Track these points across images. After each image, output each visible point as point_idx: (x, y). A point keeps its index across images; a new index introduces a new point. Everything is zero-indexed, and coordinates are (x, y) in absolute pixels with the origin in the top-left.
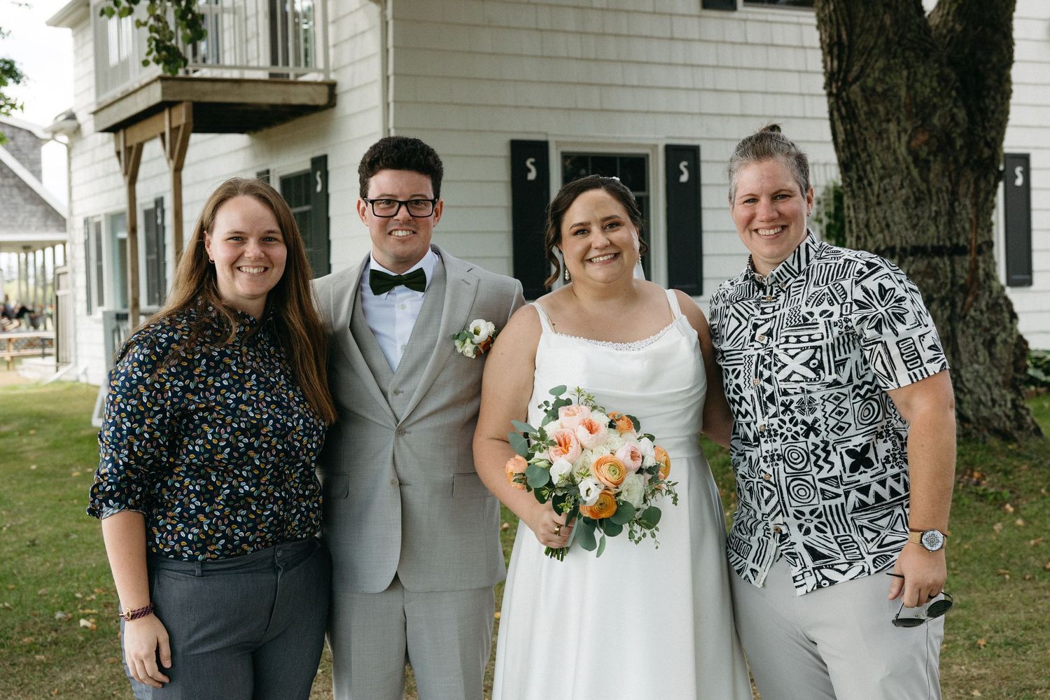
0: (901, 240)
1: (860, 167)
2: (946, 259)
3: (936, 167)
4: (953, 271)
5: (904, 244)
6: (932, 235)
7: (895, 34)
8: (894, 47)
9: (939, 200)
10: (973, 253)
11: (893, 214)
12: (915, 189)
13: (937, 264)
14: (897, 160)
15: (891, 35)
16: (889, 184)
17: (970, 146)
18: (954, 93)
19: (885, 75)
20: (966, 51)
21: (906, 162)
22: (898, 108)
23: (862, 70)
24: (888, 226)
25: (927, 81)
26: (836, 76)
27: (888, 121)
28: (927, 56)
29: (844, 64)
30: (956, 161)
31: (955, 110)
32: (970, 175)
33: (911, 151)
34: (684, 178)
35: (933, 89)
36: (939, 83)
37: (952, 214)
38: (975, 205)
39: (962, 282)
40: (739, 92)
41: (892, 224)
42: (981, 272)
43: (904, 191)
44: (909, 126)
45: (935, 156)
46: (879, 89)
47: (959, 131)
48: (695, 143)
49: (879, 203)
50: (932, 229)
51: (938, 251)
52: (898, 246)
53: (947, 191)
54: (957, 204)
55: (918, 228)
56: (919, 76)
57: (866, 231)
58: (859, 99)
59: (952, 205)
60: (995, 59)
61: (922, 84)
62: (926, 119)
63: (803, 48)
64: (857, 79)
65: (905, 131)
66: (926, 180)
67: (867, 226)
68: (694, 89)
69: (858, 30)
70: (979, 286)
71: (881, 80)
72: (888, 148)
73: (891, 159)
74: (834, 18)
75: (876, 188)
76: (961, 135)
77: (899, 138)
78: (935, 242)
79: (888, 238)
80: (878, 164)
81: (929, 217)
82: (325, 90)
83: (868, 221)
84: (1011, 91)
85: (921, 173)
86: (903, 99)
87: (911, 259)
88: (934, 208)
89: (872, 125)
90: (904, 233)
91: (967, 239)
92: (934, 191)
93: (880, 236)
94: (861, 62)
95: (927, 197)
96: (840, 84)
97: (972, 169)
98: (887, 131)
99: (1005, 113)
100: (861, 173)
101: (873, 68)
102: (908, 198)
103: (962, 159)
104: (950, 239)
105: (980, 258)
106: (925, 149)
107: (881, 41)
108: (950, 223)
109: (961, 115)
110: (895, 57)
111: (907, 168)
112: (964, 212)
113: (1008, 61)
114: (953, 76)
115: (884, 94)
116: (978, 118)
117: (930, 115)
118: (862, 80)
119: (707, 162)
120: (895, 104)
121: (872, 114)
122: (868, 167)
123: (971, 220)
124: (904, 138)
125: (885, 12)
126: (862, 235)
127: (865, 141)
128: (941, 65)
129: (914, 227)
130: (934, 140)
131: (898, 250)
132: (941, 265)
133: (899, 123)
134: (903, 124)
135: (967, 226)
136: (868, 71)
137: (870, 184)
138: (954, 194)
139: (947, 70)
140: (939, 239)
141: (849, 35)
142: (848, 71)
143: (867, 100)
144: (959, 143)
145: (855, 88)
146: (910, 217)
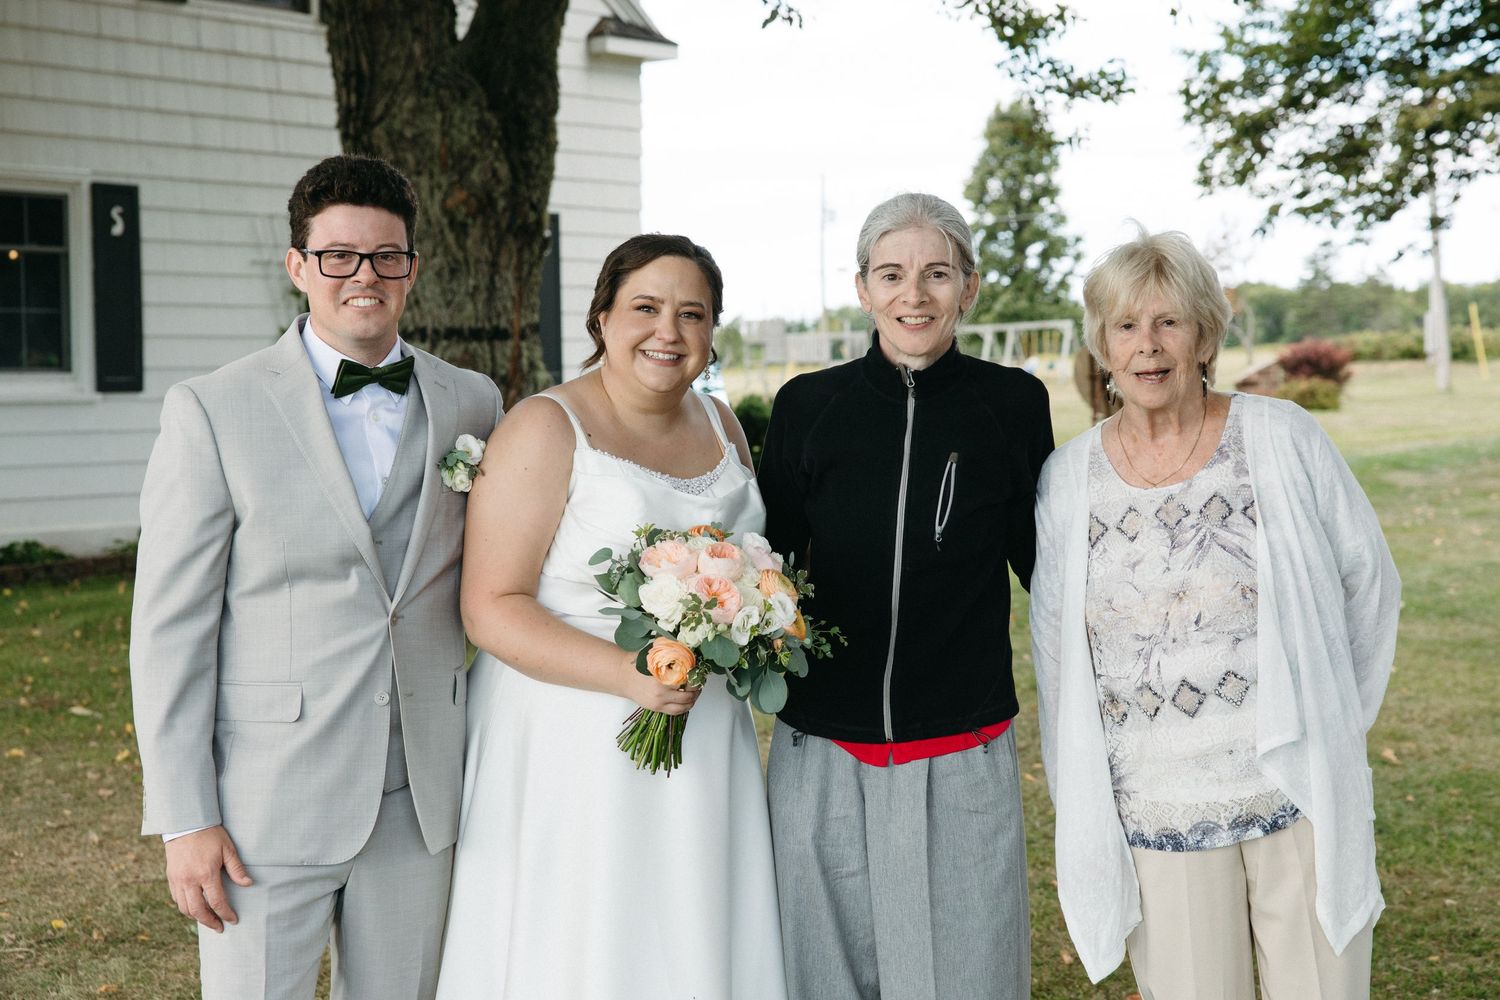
0: (433, 322)
2: (486, 346)
3: (475, 232)
4: (493, 359)
5: (436, 325)
6: (469, 315)
7: (427, 66)
8: (425, 83)
9: (477, 272)
10: (516, 337)
11: (423, 288)
12: (450, 258)
13: (475, 350)
14: (428, 222)
15: (421, 69)
17: (514, 208)
18: (495, 144)
19: (415, 116)
20: (506, 90)
21: (439, 223)
22: (431, 159)
23: (388, 107)
24: (417, 302)
25: (465, 127)
26: (354, 114)
27: (419, 173)
28: (464, 96)
29: (364, 101)
30: (497, 225)
31: (497, 164)
32: (512, 245)
33: (446, 211)
34: (118, 230)
35: (472, 138)
36: (479, 130)
37: (492, 289)
38: (518, 279)
39: (503, 372)
40: (193, 115)
41: (421, 300)
42: (525, 362)
43: (436, 260)
44: (444, 181)
45: (474, 218)
46: (409, 133)
47: (501, 189)
48: (131, 182)
50: (469, 307)
51: (476, 335)
53: (487, 262)
54: (497, 278)
55: (453, 305)
56: (456, 121)
59: (492, 280)
60: (539, 103)
61: (460, 130)
62: (463, 174)
63: (274, 59)
64: (381, 119)
65: (439, 187)
66: (462, 247)
68: (129, 108)
69: (382, 59)
70: (524, 378)
71: (408, 123)
74: (351, 40)
76: (505, 195)
77: (432, 194)
78: (473, 323)
79: (417, 317)
81: (467, 294)
84: (556, 143)
85: (457, 239)
86: (437, 148)
87: (444, 343)
88: (472, 282)
90: (436, 311)
91: (510, 322)
92: (472, 261)
94: (386, 99)
95: (464, 268)
96: (359, 124)
97: (515, 236)
99: (551, 168)
101: (400, 107)
102: (441, 269)
103: (504, 224)
104: (490, 320)
105: (524, 344)
106: (464, 210)
107: (410, 74)
108: (490, 300)
109: (503, 170)
110: (427, 95)
111: (442, 232)
112: (505, 289)
113: (552, 107)
114: (495, 123)
115: (414, 140)
116: (521, 175)
117: (468, 170)
118: (387, 121)
119: (150, 209)
120: (428, 153)
123: (513, 298)
124: (438, 196)
125: (414, 39)
128: (481, 109)
129: (449, 304)
130: (473, 201)
131: (429, 332)
132: (480, 351)
133: (431, 176)
134: (436, 178)
135: (509, 304)
136: (395, 110)
138: (494, 265)
139: (488, 116)
140: (477, 320)
141: (372, 63)
142: (370, 109)
143: (392, 145)
144: (502, 203)
145: (379, 131)
146: (444, 292)
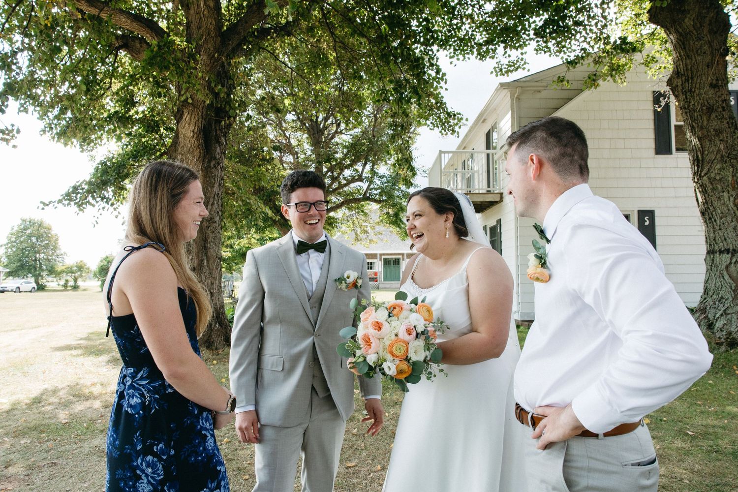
1: (710, 214)
7: (727, 153)
8: (725, 159)
11: (728, 234)
14: (729, 209)
15: (724, 153)
16: (726, 220)
19: (721, 171)
21: (733, 210)
22: (728, 186)
23: (709, 170)
24: (725, 239)
26: (697, 174)
27: (723, 192)
29: (700, 168)
34: (647, 223)
41: (727, 238)
43: (733, 223)
44: (734, 194)
46: (718, 178)
48: (652, 209)
49: (720, 229)
52: (731, 249)
57: (714, 242)
58: (707, 183)
64: (706, 174)
65: (732, 195)
67: (715, 240)
68: (651, 187)
69: (706, 153)
71: (718, 174)
72: (724, 204)
73: (725, 209)
75: (718, 222)
77: (729, 199)
80: (719, 211)
82: (499, 195)
83: (715, 237)
86: (730, 182)
89: (715, 194)
90: (734, 243)
93: (722, 244)
94: (709, 167)
96: (698, 177)
98: (723, 196)
100: (711, 216)
101: (714, 169)
107: (718, 156)
110: (726, 162)
111: (734, 212)
118: (708, 175)
119: (658, 216)
120: (726, 184)
121: (713, 189)
122: (714, 213)
124: (732, 199)
125: (720, 144)
126: (712, 243)
127: (712, 202)
133: (728, 193)
134: (731, 193)
136: (712, 170)
137: (715, 221)
141: (702, 154)
142: (701, 172)
143: (711, 183)
145: (705, 178)
